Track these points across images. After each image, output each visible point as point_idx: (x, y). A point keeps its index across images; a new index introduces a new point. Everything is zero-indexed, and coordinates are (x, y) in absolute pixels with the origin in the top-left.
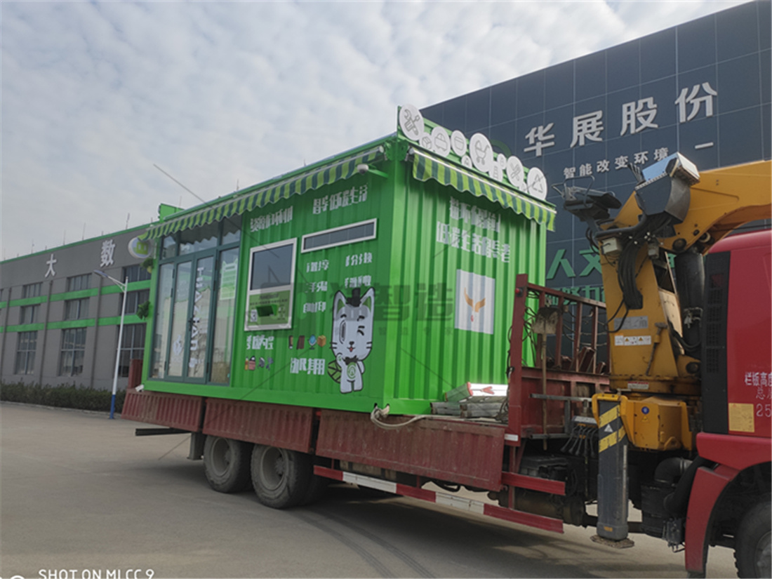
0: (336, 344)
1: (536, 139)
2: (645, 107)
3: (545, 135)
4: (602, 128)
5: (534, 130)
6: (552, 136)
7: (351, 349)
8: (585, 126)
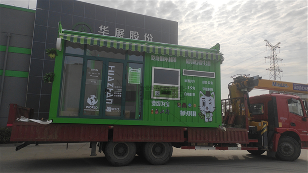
0: (201, 107)
1: (103, 30)
2: (136, 34)
3: (106, 29)
4: (124, 35)
5: (102, 26)
6: (108, 31)
7: (207, 109)
8: (119, 32)
